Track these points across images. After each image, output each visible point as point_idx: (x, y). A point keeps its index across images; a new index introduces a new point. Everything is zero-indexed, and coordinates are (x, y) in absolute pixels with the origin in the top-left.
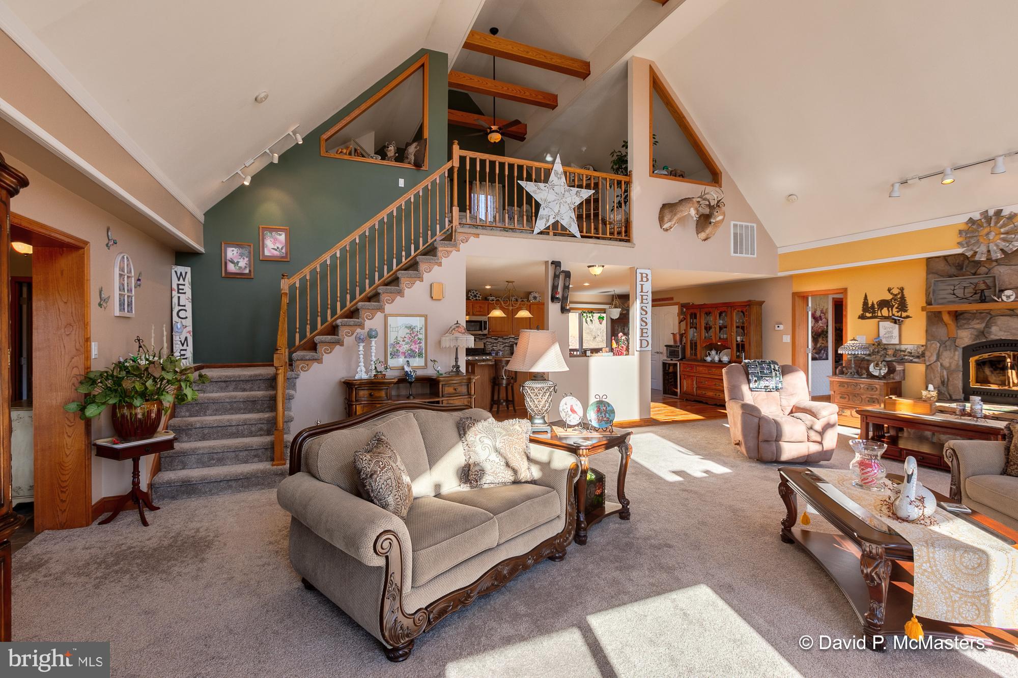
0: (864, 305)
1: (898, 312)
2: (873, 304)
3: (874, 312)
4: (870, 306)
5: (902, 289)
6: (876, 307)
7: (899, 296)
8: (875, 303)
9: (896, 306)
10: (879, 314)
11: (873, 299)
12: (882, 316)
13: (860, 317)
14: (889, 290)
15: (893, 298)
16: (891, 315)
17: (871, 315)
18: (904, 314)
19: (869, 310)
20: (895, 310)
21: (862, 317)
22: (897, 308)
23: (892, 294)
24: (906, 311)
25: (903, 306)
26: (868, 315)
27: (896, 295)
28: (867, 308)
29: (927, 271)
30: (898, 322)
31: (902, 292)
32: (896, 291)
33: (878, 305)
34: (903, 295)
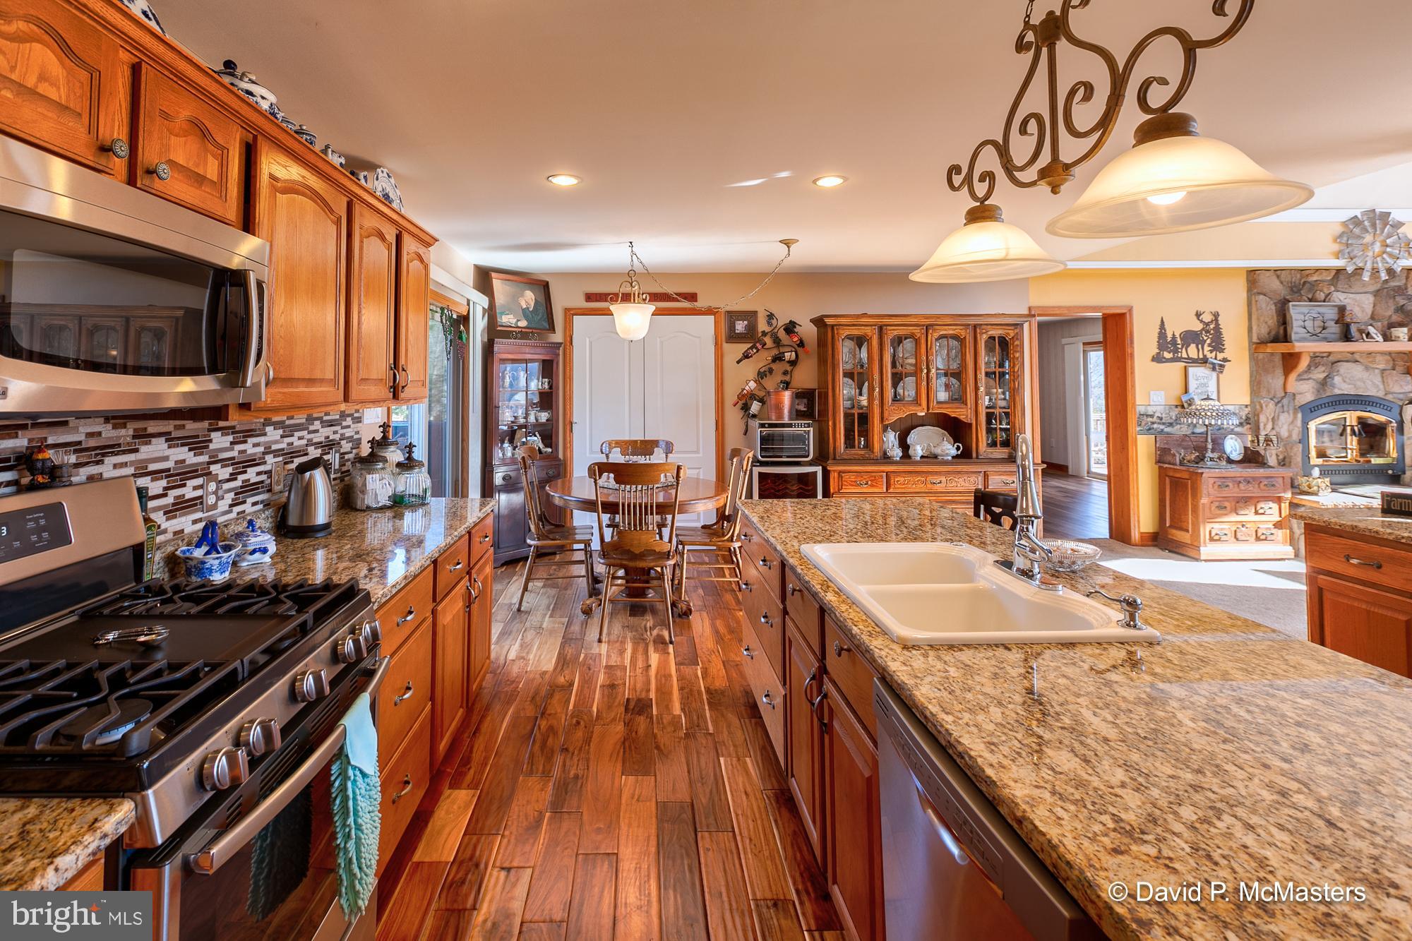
0: (1159, 338)
1: (1211, 351)
2: (1174, 337)
3: (1176, 351)
4: (1169, 339)
5: (1216, 315)
6: (1179, 342)
7: (1212, 326)
8: (1177, 335)
9: (1208, 341)
10: (1185, 355)
11: (1175, 329)
12: (1189, 358)
13: (1154, 359)
14: (1198, 315)
15: (1203, 329)
16: (1201, 356)
17: (1171, 355)
18: (1220, 356)
19: (1168, 347)
20: (1207, 348)
21: (1157, 359)
23: (1201, 321)
24: (1222, 351)
25: (1218, 345)
26: (1167, 355)
27: (1207, 324)
28: (1165, 343)
29: (1249, 290)
30: (1218, 368)
31: (1216, 320)
32: (1207, 318)
33: (1181, 339)
34: (1217, 325)
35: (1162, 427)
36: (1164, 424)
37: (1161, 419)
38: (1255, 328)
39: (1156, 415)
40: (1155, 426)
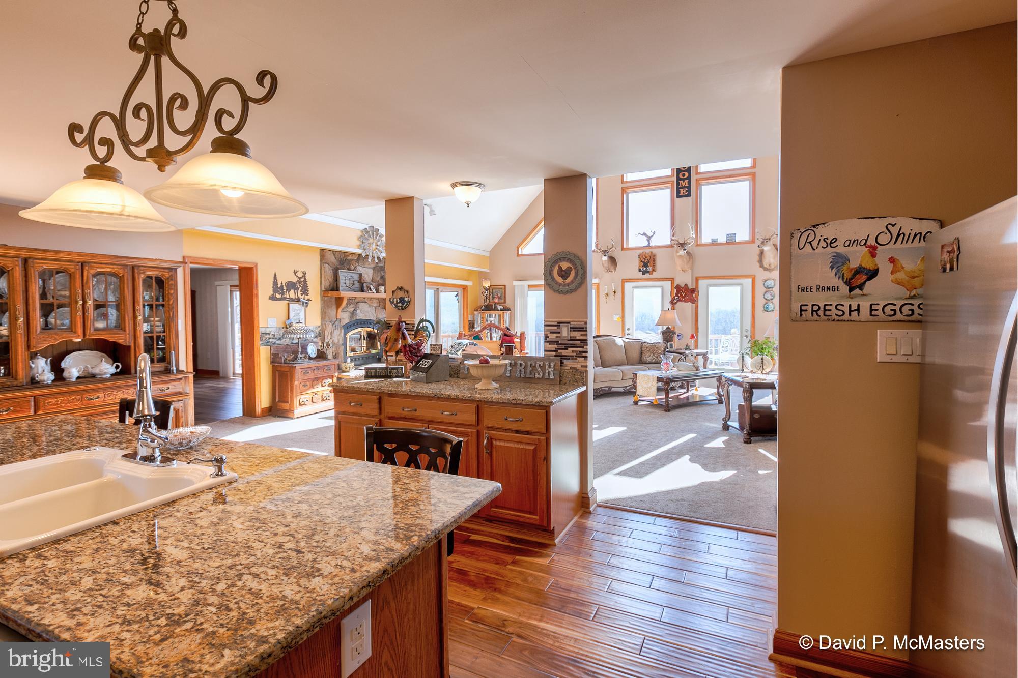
0: (274, 285)
1: (302, 295)
3: (283, 294)
4: (279, 286)
5: (305, 273)
6: (285, 288)
7: (302, 280)
8: (284, 284)
9: (300, 289)
10: (288, 296)
11: (282, 280)
12: (290, 298)
13: (270, 298)
14: (295, 272)
15: (297, 281)
16: (297, 297)
17: (280, 296)
18: (306, 297)
19: (279, 291)
20: (300, 293)
21: (272, 298)
22: (301, 291)
23: (297, 276)
24: (307, 294)
25: (305, 291)
26: (278, 296)
27: (300, 278)
28: (277, 288)
29: (321, 261)
30: (306, 304)
31: (305, 276)
32: (300, 274)
33: (286, 287)
34: (305, 279)
35: (275, 341)
36: (276, 339)
37: (274, 335)
38: (323, 282)
39: (272, 333)
40: (271, 340)
